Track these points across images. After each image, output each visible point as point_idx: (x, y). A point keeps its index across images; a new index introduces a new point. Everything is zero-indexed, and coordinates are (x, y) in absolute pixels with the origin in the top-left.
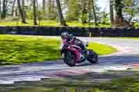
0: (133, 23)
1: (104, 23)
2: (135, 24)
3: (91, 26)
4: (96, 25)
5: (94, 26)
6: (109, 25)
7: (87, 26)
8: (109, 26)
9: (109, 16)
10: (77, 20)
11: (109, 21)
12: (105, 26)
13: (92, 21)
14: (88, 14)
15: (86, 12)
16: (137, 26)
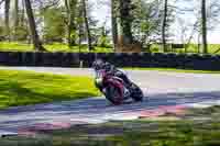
0: (149, 46)
1: (103, 46)
2: (152, 47)
3: (82, 50)
4: (91, 49)
5: (88, 50)
6: (111, 48)
7: (76, 50)
8: (111, 51)
9: (110, 34)
10: (60, 41)
11: (112, 43)
12: (105, 50)
13: (83, 43)
15: (75, 28)
16: (156, 49)
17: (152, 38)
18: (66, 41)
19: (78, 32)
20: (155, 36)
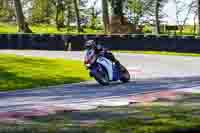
10: (48, 22)
11: (102, 24)
17: (145, 19)
19: (66, 12)
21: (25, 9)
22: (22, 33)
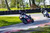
0: (40, 6)
1: (27, 7)
2: (41, 7)
4: (24, 8)
5: (23, 9)
7: (19, 9)
9: (29, 4)
10: (15, 7)
13: (21, 7)
14: (20, 4)
16: (42, 7)
17: (41, 4)
18: (16, 7)
20: (42, 4)
21: (9, 4)
22: (8, 10)
